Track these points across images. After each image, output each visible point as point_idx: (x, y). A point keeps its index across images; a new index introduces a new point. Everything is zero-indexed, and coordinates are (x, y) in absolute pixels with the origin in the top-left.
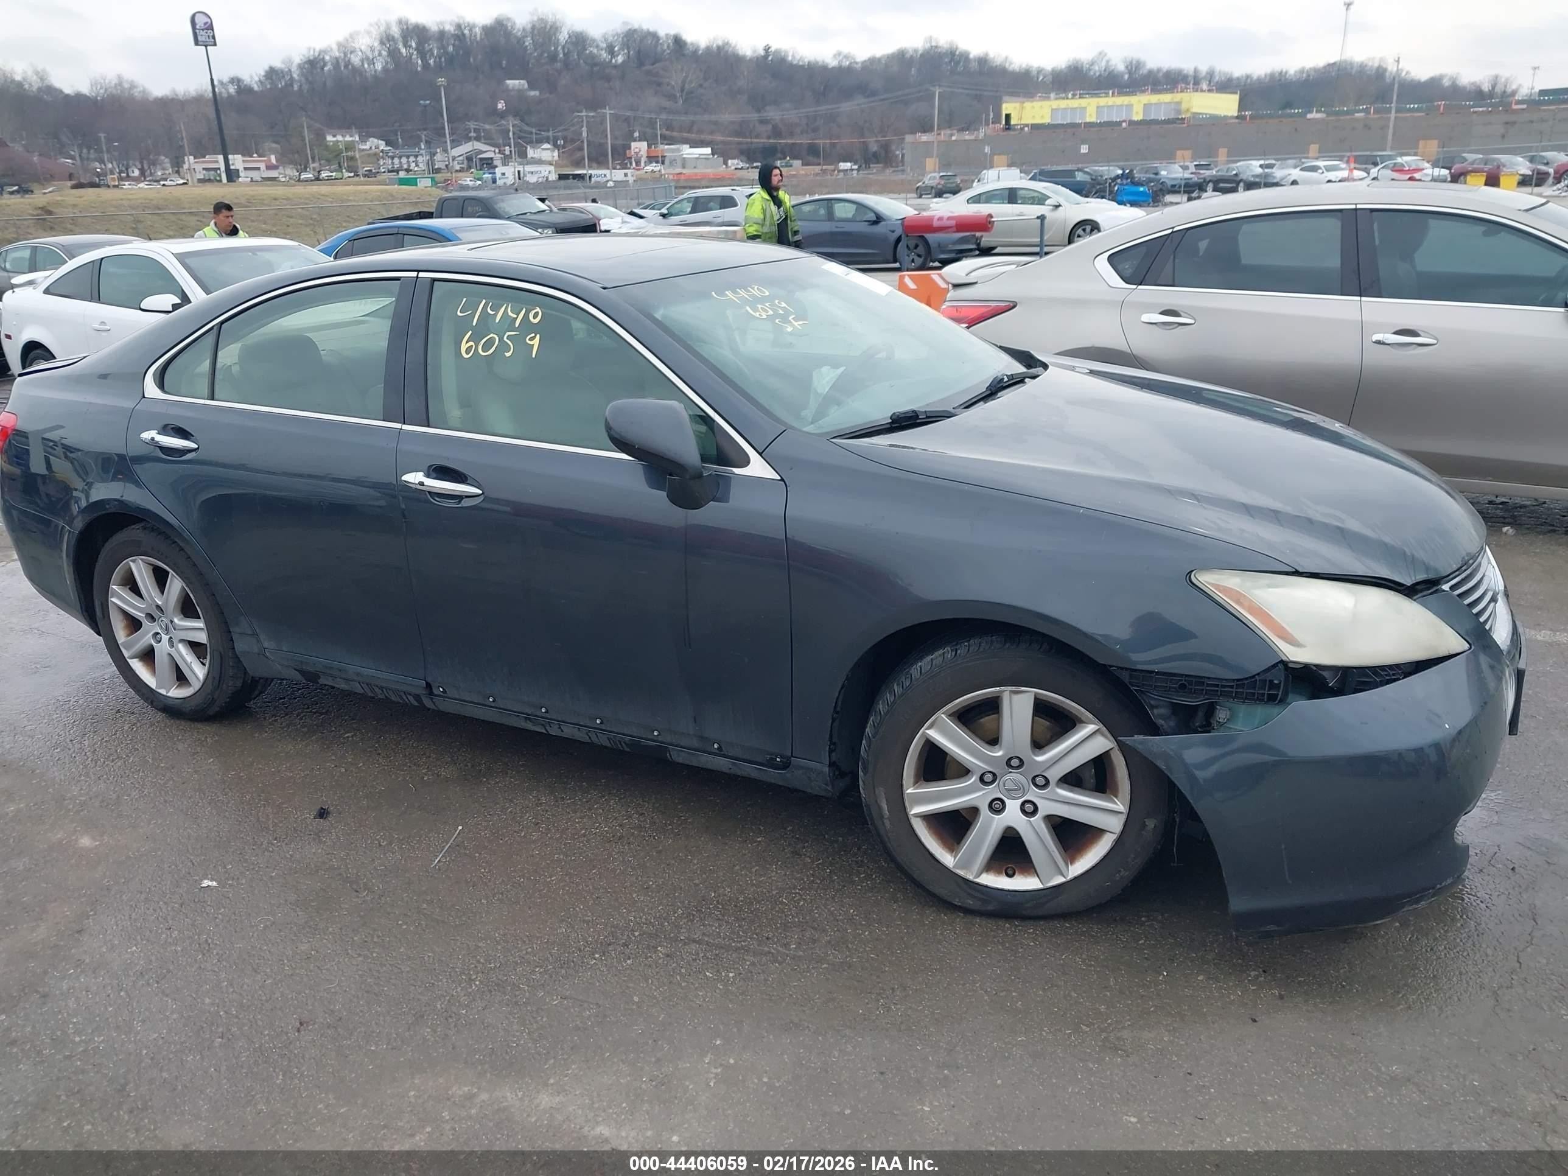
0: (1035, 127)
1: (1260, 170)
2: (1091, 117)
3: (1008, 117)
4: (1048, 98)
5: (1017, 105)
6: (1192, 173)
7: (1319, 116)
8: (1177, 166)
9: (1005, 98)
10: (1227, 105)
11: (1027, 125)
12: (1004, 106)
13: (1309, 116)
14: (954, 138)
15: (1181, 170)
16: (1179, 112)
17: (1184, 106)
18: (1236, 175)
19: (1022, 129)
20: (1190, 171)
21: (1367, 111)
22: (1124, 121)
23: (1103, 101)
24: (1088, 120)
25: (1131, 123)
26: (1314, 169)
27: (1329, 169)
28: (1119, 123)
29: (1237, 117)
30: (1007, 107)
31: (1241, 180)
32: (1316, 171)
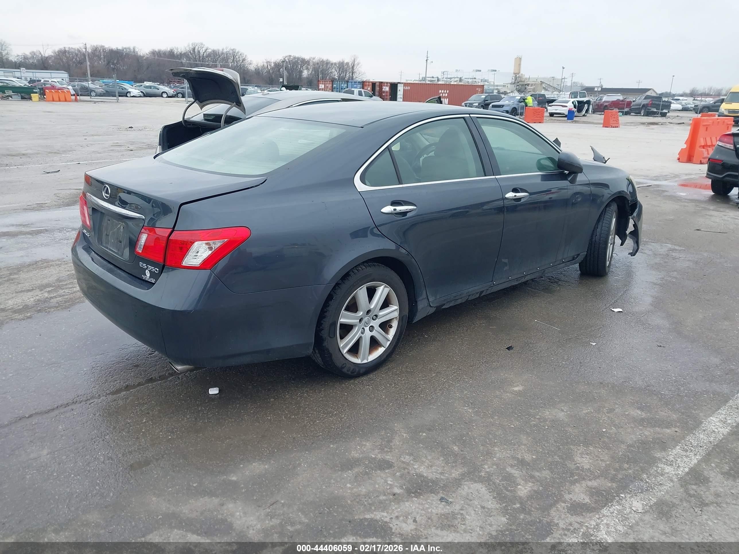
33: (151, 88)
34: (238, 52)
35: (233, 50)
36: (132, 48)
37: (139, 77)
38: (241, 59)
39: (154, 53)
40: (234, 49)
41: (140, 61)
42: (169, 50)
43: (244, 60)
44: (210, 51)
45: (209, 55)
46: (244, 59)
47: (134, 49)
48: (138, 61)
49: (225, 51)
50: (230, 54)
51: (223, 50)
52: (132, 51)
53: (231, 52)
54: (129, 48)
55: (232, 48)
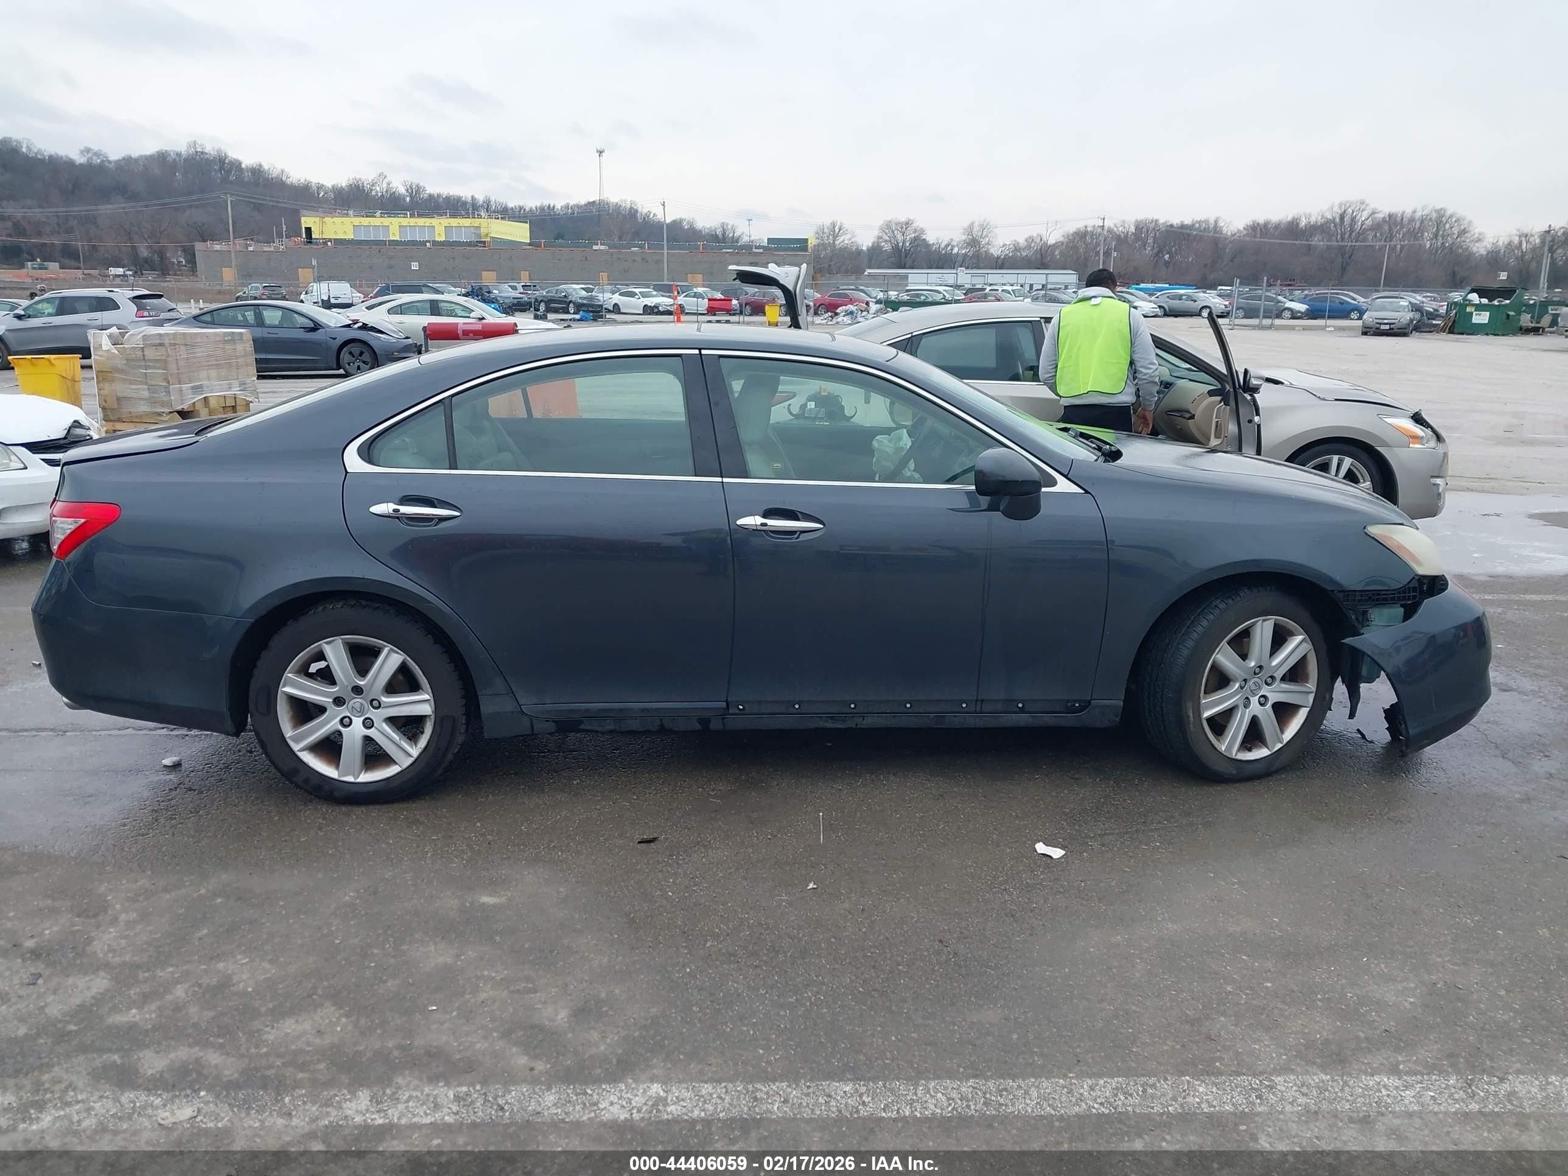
0: (338, 242)
1: (584, 293)
2: (395, 236)
3: (309, 230)
4: (347, 215)
5: (317, 219)
6: (521, 293)
7: (603, 247)
8: (506, 286)
9: (304, 212)
10: (520, 233)
11: (330, 240)
12: (303, 219)
13: (595, 247)
14: (251, 249)
15: (510, 290)
16: (479, 236)
17: (483, 231)
18: (565, 296)
19: (325, 243)
20: (518, 291)
21: (641, 247)
22: (429, 242)
23: (405, 221)
24: (392, 238)
25: (435, 243)
26: (632, 295)
27: (644, 295)
28: (424, 243)
29: (530, 244)
30: (306, 221)
31: (571, 302)
32: (633, 297)
33: (1180, 299)
34: (1451, 216)
35: (1438, 211)
36: (1212, 221)
37: (1211, 277)
38: (1455, 231)
39: (1255, 229)
40: (1441, 209)
41: (1220, 246)
42: (1289, 218)
43: (1464, 232)
44: (1381, 216)
45: (1377, 227)
46: (1465, 229)
47: (1216, 222)
48: (1217, 245)
49: (1418, 215)
50: (1431, 219)
51: (1414, 212)
52: (1212, 226)
53: (1434, 215)
54: (1207, 222)
55: (1438, 207)
